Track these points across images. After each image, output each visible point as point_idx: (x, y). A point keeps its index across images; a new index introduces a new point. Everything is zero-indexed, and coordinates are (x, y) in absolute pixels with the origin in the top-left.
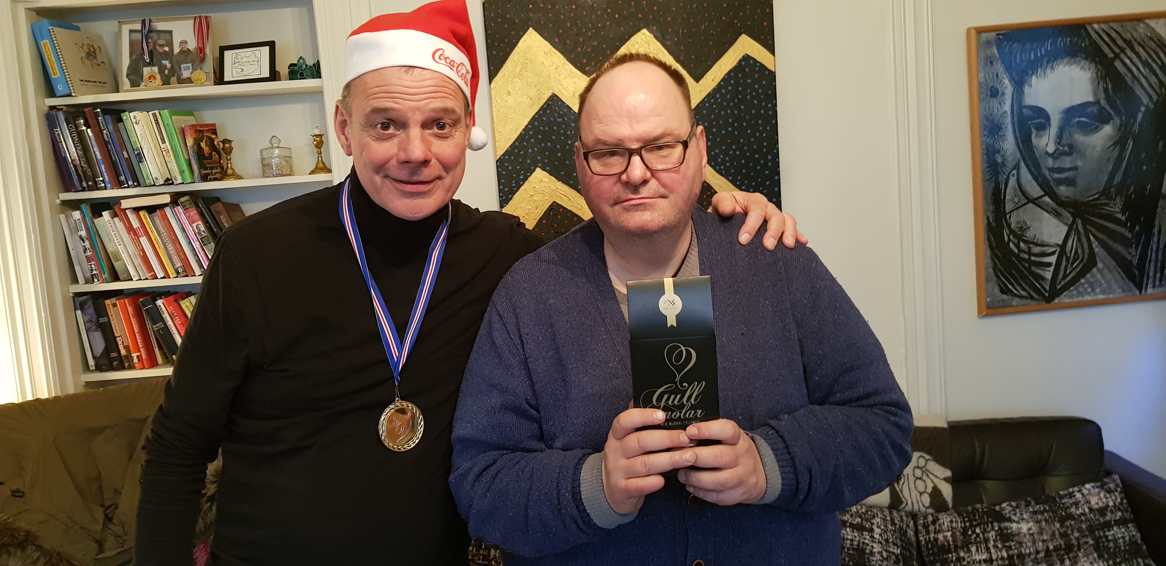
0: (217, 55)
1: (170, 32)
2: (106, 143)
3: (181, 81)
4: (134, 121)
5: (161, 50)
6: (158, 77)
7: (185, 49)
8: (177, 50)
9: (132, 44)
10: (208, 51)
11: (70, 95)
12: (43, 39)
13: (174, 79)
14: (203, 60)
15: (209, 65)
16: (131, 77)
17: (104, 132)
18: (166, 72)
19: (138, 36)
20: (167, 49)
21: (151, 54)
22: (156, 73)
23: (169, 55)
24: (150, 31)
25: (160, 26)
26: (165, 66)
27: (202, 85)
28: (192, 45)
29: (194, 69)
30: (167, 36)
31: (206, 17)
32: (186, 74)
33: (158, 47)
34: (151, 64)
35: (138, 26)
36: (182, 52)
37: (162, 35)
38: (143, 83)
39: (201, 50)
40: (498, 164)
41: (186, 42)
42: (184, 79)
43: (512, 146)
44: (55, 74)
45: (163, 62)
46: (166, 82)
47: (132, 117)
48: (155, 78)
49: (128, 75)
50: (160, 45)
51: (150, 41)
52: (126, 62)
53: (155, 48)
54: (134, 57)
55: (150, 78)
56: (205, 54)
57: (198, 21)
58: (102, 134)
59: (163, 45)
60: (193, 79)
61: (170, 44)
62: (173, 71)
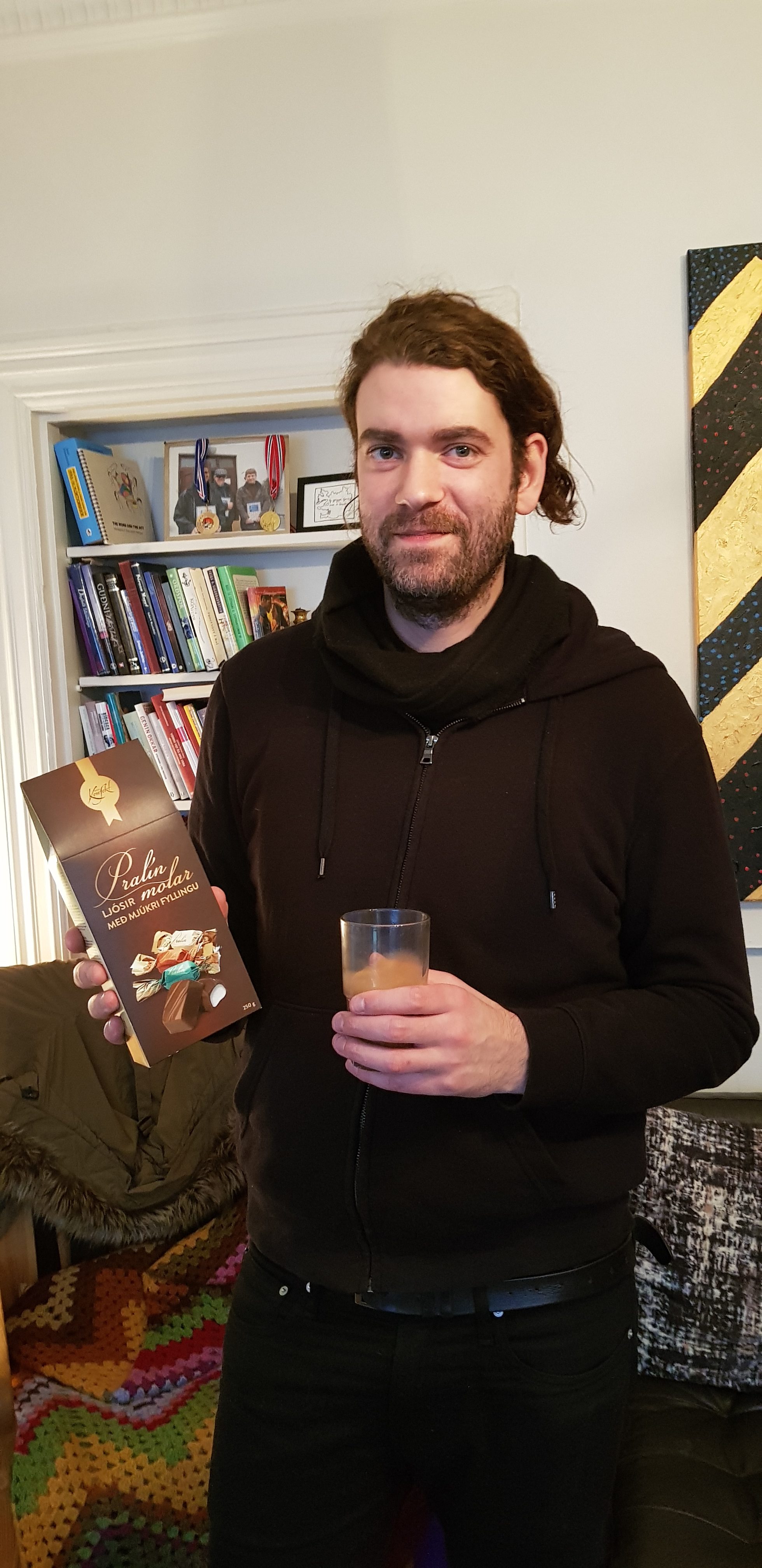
0: (295, 490)
1: (234, 458)
2: (145, 610)
3: (247, 527)
4: (183, 580)
5: (220, 483)
6: (216, 520)
7: (253, 482)
8: (241, 483)
9: (182, 473)
10: (282, 484)
11: (101, 543)
12: (69, 465)
13: (236, 524)
14: (276, 497)
15: (284, 505)
16: (181, 520)
17: (144, 595)
18: (227, 513)
19: (190, 464)
20: (228, 481)
21: (207, 487)
22: (213, 516)
23: (229, 490)
24: (207, 456)
25: (220, 449)
26: (226, 506)
27: (274, 532)
28: (262, 476)
29: (264, 510)
30: (229, 463)
31: (281, 437)
32: (253, 517)
33: (216, 479)
34: (206, 502)
35: (191, 450)
36: (248, 485)
37: (223, 463)
38: (195, 529)
39: (274, 483)
40: (701, 650)
41: (255, 472)
42: (251, 524)
43: (726, 624)
44: (83, 515)
45: (223, 499)
46: (226, 527)
47: (181, 576)
48: (212, 522)
49: (176, 518)
50: (219, 476)
51: (206, 469)
52: (174, 499)
53: (213, 480)
54: (185, 492)
55: (205, 521)
56: (279, 487)
57: (271, 441)
58: (141, 597)
59: (223, 476)
60: (262, 525)
61: (233, 474)
62: (236, 513)
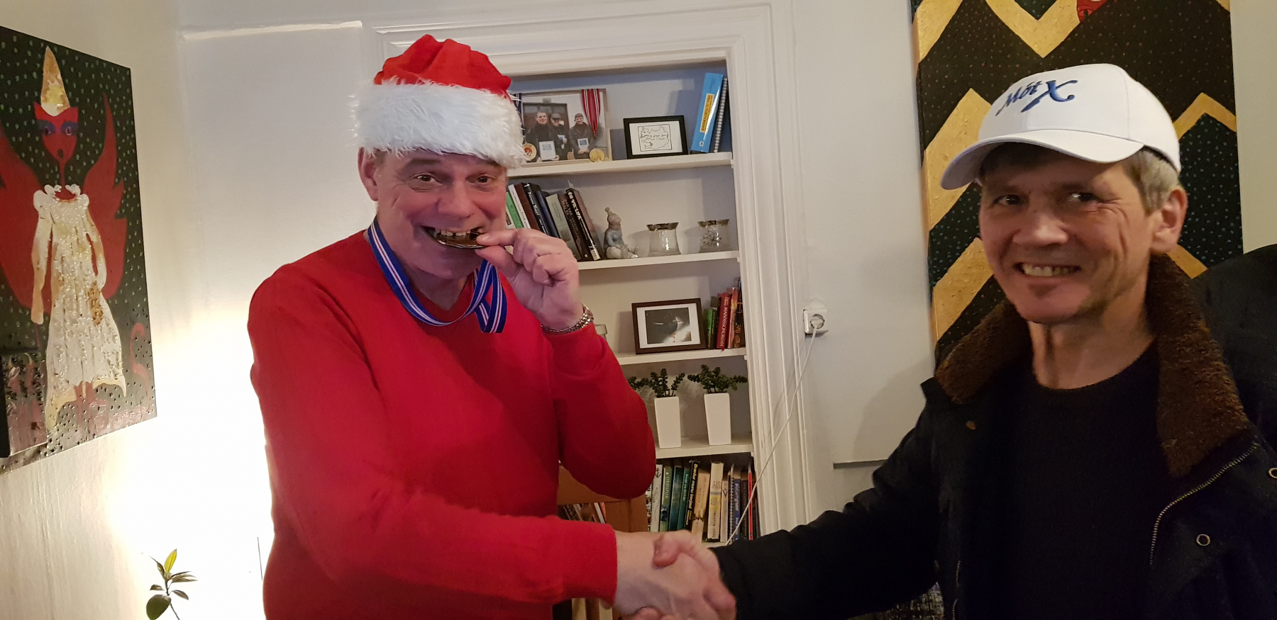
0: (619, 129)
1: (565, 105)
3: (578, 156)
5: (556, 124)
7: (581, 123)
8: (572, 124)
9: (525, 117)
10: (602, 125)
13: (571, 154)
15: (606, 139)
18: (563, 146)
20: (562, 123)
23: (564, 129)
25: (554, 99)
26: (562, 141)
28: (585, 120)
29: (591, 144)
32: (583, 149)
33: (553, 121)
35: (533, 100)
36: (577, 125)
37: (556, 109)
40: (932, 234)
41: (581, 116)
43: (949, 215)
45: (559, 136)
46: (563, 156)
50: (555, 119)
53: (549, 122)
59: (558, 119)
60: (591, 155)
61: (565, 117)
62: (569, 146)
